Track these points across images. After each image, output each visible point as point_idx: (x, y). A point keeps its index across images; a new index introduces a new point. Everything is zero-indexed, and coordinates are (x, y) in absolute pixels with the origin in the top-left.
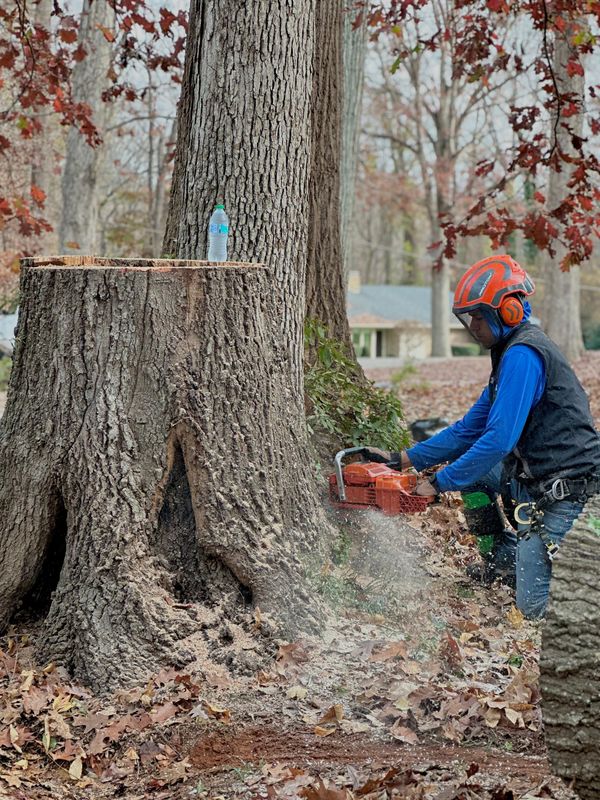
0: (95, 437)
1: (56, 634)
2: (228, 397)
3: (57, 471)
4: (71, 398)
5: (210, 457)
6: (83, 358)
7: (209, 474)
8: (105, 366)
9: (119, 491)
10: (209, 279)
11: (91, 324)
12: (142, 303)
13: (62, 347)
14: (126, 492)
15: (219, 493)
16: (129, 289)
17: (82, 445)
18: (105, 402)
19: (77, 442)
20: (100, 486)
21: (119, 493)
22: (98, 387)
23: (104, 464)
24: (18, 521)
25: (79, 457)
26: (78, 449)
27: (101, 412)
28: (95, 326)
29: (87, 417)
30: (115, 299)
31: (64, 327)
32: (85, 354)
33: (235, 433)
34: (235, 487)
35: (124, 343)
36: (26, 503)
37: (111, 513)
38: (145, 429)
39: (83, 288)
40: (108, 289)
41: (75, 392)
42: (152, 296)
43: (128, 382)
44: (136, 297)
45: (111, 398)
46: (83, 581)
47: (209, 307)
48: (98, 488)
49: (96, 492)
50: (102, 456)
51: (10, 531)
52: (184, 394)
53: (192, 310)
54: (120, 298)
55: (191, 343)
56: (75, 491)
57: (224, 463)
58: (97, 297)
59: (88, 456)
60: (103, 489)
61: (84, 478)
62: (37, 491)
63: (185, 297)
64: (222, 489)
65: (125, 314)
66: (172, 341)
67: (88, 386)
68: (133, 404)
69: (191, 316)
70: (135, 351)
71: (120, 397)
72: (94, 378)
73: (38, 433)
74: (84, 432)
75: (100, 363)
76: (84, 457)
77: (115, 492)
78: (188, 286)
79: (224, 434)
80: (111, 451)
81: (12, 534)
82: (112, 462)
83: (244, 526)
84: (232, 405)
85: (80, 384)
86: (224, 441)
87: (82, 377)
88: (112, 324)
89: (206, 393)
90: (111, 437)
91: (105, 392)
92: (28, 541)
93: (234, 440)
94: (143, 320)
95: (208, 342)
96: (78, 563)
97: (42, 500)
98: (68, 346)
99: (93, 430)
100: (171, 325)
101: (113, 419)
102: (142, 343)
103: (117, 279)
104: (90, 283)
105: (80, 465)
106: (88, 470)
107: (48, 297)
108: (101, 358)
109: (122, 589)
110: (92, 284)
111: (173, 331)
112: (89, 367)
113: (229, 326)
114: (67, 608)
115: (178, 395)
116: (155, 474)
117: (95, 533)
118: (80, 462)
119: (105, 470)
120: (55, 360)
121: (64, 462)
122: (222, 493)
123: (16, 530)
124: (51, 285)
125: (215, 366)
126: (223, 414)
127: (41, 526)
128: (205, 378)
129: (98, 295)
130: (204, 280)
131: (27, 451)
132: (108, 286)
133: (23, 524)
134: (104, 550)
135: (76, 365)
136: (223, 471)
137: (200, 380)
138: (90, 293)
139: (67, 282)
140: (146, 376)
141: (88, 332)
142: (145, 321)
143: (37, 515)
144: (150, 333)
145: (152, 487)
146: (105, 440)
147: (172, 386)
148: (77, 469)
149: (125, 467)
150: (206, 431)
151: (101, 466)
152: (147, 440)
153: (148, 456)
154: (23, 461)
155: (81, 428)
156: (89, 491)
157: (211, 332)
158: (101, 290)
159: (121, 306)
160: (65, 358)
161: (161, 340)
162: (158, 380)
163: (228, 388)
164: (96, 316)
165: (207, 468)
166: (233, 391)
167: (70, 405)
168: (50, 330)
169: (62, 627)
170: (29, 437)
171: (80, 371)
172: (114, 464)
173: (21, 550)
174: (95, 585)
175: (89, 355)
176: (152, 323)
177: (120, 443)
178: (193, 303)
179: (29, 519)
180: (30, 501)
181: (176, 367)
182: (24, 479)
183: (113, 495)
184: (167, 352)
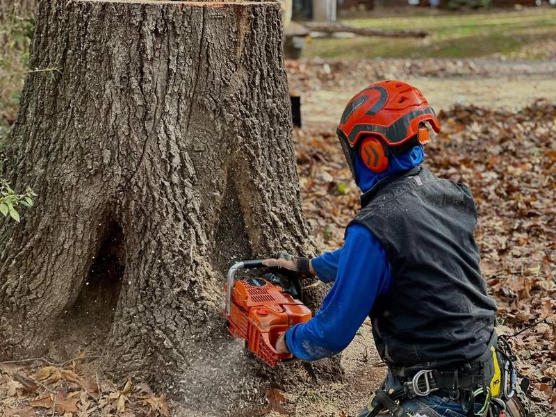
0: (159, 166)
1: (130, 352)
2: (272, 123)
3: (117, 198)
4: (130, 129)
5: (262, 180)
6: (142, 89)
7: (263, 196)
8: (164, 98)
9: (185, 216)
10: (256, 15)
11: (149, 57)
12: (200, 37)
13: (117, 79)
14: (192, 217)
15: (272, 213)
16: (186, 24)
17: (145, 172)
18: (165, 132)
19: (140, 170)
20: (167, 213)
21: (184, 218)
22: (158, 117)
23: (169, 191)
24: (66, 246)
25: (143, 185)
26: (141, 177)
27: (163, 142)
28: (152, 59)
29: (148, 147)
30: (171, 33)
31: (119, 61)
32: (144, 86)
33: (278, 157)
34: (284, 206)
35: (181, 75)
36: (75, 229)
37: (180, 237)
38: (202, 157)
39: (141, 22)
40: (166, 24)
41: (134, 123)
42: (208, 30)
43: (184, 112)
44: (194, 31)
45: (171, 128)
46: (158, 303)
47: (256, 42)
48: (165, 214)
49: (163, 218)
50: (167, 184)
51: (57, 255)
52: (240, 123)
53: (242, 44)
54: (178, 33)
55: (241, 74)
56: (139, 218)
57: (273, 185)
58: (156, 31)
59: (152, 184)
60: (170, 215)
61: (150, 206)
62: (86, 217)
63: (236, 32)
64: (274, 209)
65: (182, 48)
66: (226, 73)
67: (148, 117)
68: (189, 133)
69: (241, 50)
70: (191, 83)
71: (178, 127)
72: (153, 109)
73: (89, 162)
74: (146, 162)
75: (159, 95)
76: (148, 185)
77: (181, 217)
78: (238, 21)
79: (270, 158)
80: (175, 178)
81: (61, 258)
82: (176, 189)
83: (294, 241)
84: (275, 131)
85: (139, 115)
86: (271, 164)
87: (141, 109)
88: (171, 58)
89: (256, 121)
90: (175, 166)
91: (164, 123)
92: (76, 264)
93: (278, 163)
94: (200, 53)
95: (255, 74)
96: (148, 285)
97: (91, 225)
98: (125, 79)
99: (156, 159)
100: (224, 58)
101: (174, 149)
102: (197, 75)
103: (175, 14)
104: (148, 17)
105: (144, 193)
106: (154, 197)
107: (98, 29)
108: (159, 90)
109: (202, 308)
110: (150, 18)
111: (227, 64)
112: (147, 98)
113: (270, 58)
114: (140, 328)
115: (235, 124)
116: (214, 198)
117: (167, 257)
118: (145, 189)
119: (171, 197)
120: (108, 91)
121: (126, 189)
122: (275, 213)
123: (65, 254)
124: (101, 17)
125: (261, 96)
126: (268, 140)
127: (89, 250)
128: (254, 107)
129: (157, 30)
130: (253, 16)
131: (76, 180)
132: (166, 21)
133: (72, 248)
134: (178, 273)
135: (136, 97)
136: (273, 192)
137: (251, 109)
138: (149, 27)
139: (122, 15)
140: (202, 106)
141: (146, 65)
142: (201, 55)
143: (87, 239)
144: (207, 66)
145: (212, 211)
146: (169, 168)
147: (229, 116)
148: (141, 196)
149: (190, 193)
150: (258, 156)
151: (166, 192)
152: (205, 167)
153: (206, 182)
154: (72, 189)
155: (141, 158)
156: (157, 218)
157: (257, 64)
158: (159, 25)
159: (178, 40)
160: (122, 90)
161: (217, 72)
162: (214, 111)
163: (271, 115)
164: (154, 49)
165: (260, 190)
166: (275, 118)
167: (129, 135)
168: (100, 62)
169: (135, 346)
170: (78, 165)
171: (139, 103)
172: (178, 191)
173: (69, 273)
174: (174, 306)
175: (147, 87)
176: (208, 56)
177: (183, 171)
178: (242, 37)
179: (78, 244)
180: (80, 226)
181: (231, 98)
182: (73, 206)
183: (179, 220)
184: (222, 84)
